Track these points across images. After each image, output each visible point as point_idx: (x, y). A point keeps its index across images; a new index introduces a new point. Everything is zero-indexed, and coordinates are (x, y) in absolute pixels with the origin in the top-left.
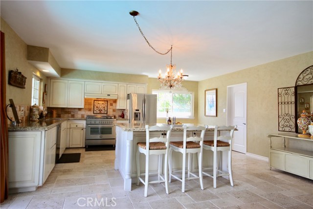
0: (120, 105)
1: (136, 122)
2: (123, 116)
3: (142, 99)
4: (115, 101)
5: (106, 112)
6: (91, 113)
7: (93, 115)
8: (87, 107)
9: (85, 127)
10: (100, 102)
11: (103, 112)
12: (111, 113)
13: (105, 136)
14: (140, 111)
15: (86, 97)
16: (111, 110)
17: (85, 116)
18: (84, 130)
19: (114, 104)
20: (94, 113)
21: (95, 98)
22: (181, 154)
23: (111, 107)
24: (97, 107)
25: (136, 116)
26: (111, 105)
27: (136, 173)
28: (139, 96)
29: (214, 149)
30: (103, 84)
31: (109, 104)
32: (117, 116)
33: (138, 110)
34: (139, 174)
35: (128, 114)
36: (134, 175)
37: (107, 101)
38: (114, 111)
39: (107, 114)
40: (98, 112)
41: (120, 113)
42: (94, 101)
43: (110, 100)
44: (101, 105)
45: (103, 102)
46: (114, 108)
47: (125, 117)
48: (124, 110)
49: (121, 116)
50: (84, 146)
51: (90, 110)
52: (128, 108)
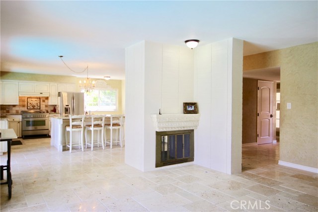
0: (52, 101)
1: (66, 115)
2: (54, 111)
3: (71, 96)
4: (47, 98)
5: (39, 108)
6: (25, 109)
7: (27, 110)
8: (21, 103)
9: (21, 120)
10: (32, 99)
11: (36, 107)
12: (43, 108)
13: (39, 127)
14: (69, 107)
15: (20, 95)
16: (44, 106)
17: (20, 112)
18: (21, 123)
19: (46, 101)
20: (28, 109)
21: (28, 96)
22: (91, 131)
23: (43, 103)
24: (30, 104)
25: (67, 110)
26: (44, 101)
27: (65, 143)
28: (69, 94)
29: (111, 127)
30: (36, 84)
31: (41, 100)
32: (49, 111)
33: (68, 106)
34: (67, 144)
35: (59, 109)
36: (64, 145)
37: (40, 98)
38: (46, 106)
39: (40, 109)
40: (32, 108)
41: (52, 108)
42: (28, 98)
43: (42, 97)
44: (34, 102)
45: (36, 99)
46: (46, 104)
47: (57, 111)
48: (56, 105)
49: (53, 111)
50: (21, 136)
51: (24, 106)
52: (59, 104)
